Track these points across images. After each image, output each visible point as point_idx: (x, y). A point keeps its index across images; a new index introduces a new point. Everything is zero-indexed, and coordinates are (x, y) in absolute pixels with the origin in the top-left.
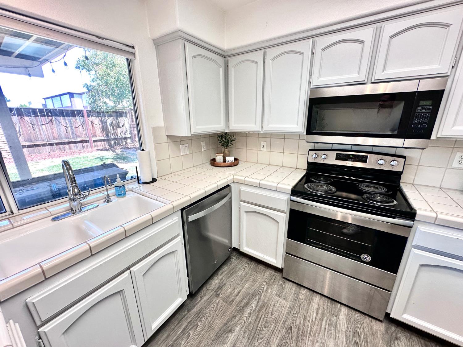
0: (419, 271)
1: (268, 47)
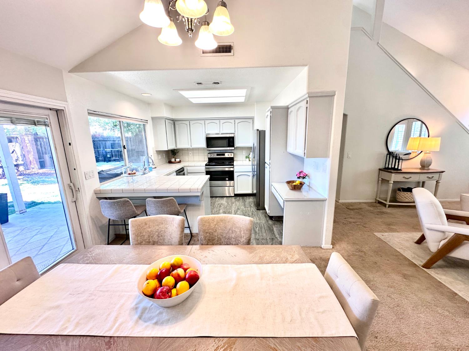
0: (237, 178)
1: (191, 120)
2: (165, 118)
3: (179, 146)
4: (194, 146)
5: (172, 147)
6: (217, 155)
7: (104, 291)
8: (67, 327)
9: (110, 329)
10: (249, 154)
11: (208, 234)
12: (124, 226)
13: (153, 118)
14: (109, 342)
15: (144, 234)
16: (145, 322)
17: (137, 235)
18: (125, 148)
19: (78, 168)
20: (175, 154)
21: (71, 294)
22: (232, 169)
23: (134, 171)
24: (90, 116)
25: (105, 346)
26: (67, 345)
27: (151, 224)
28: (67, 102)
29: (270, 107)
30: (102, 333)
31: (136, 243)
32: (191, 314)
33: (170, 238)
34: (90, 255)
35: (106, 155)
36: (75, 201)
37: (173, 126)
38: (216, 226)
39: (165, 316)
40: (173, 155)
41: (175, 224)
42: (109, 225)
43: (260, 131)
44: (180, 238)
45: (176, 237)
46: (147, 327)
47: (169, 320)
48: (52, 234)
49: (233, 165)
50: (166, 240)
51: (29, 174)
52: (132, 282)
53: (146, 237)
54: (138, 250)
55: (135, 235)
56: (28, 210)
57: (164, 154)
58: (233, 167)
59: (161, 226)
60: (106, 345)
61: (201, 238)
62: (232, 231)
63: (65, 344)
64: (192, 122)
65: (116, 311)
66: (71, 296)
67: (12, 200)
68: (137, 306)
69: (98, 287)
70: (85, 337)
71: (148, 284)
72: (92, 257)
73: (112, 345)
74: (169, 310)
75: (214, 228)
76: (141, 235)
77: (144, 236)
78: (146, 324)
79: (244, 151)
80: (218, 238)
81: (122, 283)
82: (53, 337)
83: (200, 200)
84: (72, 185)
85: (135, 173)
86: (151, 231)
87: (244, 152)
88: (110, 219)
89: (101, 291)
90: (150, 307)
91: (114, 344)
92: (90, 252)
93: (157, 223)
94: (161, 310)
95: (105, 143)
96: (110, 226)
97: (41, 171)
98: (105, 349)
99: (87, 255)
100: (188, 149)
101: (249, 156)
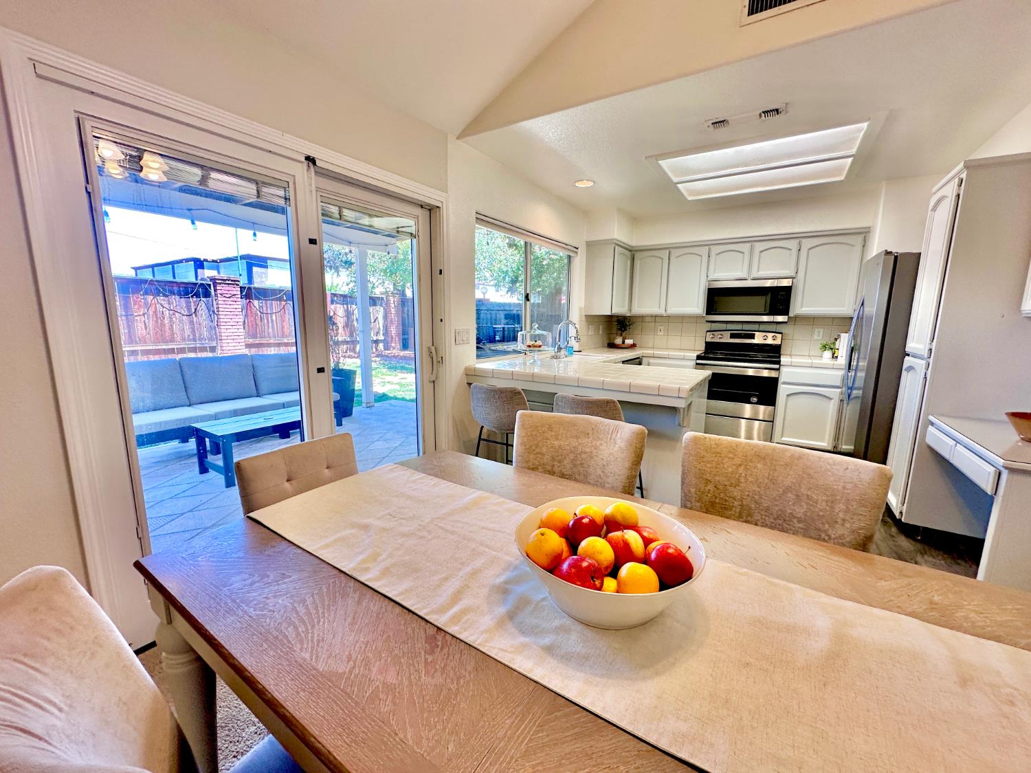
0: (787, 399)
1: (673, 248)
2: (615, 241)
3: (639, 309)
4: (674, 310)
5: (620, 309)
6: (733, 336)
7: (447, 531)
8: (368, 568)
9: (442, 610)
10: (836, 339)
11: (710, 487)
12: (505, 446)
13: (590, 245)
14: (434, 638)
15: (544, 450)
16: (523, 632)
17: (529, 449)
18: (528, 300)
19: (446, 321)
20: (625, 330)
21: (391, 515)
22: (773, 374)
23: (539, 343)
24: (479, 224)
25: (424, 642)
26: (359, 603)
27: (561, 431)
28: (447, 193)
29: (961, 165)
30: (425, 611)
31: (524, 465)
32: (657, 674)
33: (602, 474)
34: (438, 462)
35: (495, 335)
36: (434, 381)
37: (629, 262)
38: (741, 470)
39: (575, 640)
40: (620, 329)
41: (618, 441)
42: (480, 439)
43: (896, 258)
44: (628, 478)
45: (619, 475)
46: (524, 646)
47: (586, 658)
48: (397, 445)
49: (779, 363)
50: (592, 477)
51: (387, 356)
52: (504, 532)
53: (546, 459)
54: (526, 478)
55: (524, 447)
56: (376, 404)
57: (601, 327)
58: (779, 369)
59: (584, 441)
60: (426, 642)
61: (689, 491)
62: (797, 496)
63: (357, 599)
64: (675, 253)
65: (461, 577)
66: (390, 517)
67: (361, 388)
68: (506, 586)
69: (438, 520)
70: (392, 603)
71: (543, 535)
72: (439, 466)
73: (439, 649)
74: (589, 633)
75: (732, 473)
76: (538, 450)
77: (543, 455)
78: (523, 639)
79: (817, 330)
80: (742, 505)
81: (483, 528)
82: (342, 575)
83: (679, 425)
84: (433, 348)
85: (540, 346)
86: (560, 447)
87: (819, 332)
88: (482, 427)
89: (440, 527)
90: (538, 602)
91: (442, 649)
92: (439, 458)
93: (575, 432)
94: (568, 622)
95: (496, 314)
96: (481, 441)
97: (402, 353)
98: (421, 651)
99: (432, 461)
100: (655, 318)
101: (834, 343)
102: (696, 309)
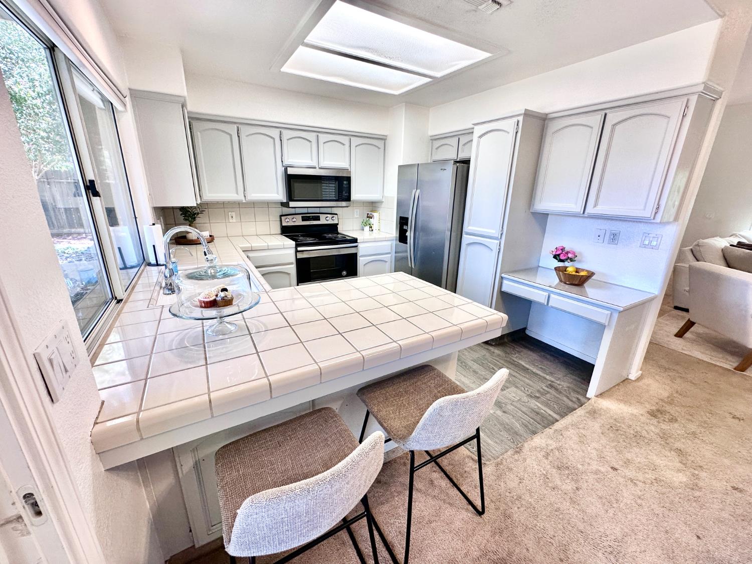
0: (364, 268)
1: (241, 124)
2: (183, 100)
4: (254, 196)
6: (304, 219)
10: (369, 217)
18: (96, 194)
22: (354, 250)
58: (357, 247)
64: (245, 130)
79: (355, 210)
101: (369, 221)
102: (276, 195)
